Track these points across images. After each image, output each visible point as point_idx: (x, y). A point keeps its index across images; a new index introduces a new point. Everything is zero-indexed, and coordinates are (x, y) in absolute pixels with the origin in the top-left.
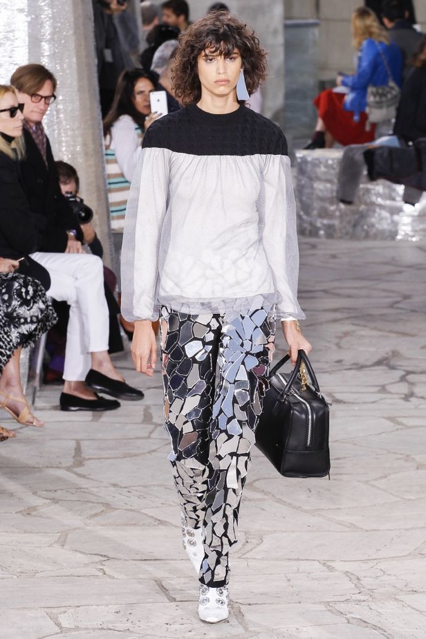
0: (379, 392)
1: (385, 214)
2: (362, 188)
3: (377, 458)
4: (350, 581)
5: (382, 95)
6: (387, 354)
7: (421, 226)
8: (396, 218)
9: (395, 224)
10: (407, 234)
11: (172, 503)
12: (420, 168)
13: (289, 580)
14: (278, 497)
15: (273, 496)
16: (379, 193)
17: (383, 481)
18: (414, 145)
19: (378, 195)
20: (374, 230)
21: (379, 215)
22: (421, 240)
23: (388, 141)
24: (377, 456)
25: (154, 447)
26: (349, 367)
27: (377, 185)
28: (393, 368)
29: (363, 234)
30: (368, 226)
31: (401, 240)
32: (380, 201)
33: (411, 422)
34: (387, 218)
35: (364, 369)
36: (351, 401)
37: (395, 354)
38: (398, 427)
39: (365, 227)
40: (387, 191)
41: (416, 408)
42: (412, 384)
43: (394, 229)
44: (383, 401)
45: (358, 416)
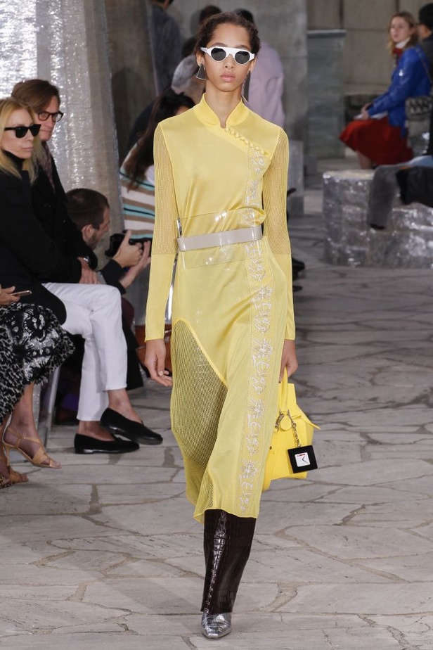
1: (419, 240)
2: (395, 212)
3: (418, 504)
4: (393, 636)
6: (426, 391)
8: (431, 244)
9: (430, 251)
11: (198, 553)
13: (327, 636)
14: (312, 545)
15: (307, 545)
16: (413, 217)
17: (426, 528)
19: (412, 219)
20: (408, 257)
21: (413, 241)
23: (422, 161)
24: (418, 502)
25: (176, 493)
26: (385, 405)
27: (412, 209)
29: (396, 263)
30: (401, 254)
32: (414, 226)
34: (421, 244)
35: (401, 407)
36: (388, 441)
39: (398, 254)
40: (421, 215)
43: (429, 257)
44: (423, 442)
45: (396, 458)
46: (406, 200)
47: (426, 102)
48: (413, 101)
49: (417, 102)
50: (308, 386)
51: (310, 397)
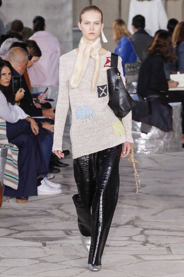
0: (128, 240)
6: (133, 218)
7: (151, 146)
8: (137, 140)
9: (136, 144)
10: (143, 150)
12: (150, 113)
18: (147, 99)
22: (150, 153)
28: (136, 226)
31: (139, 153)
33: (147, 258)
35: (120, 227)
37: (137, 218)
38: (140, 260)
41: (150, 250)
42: (147, 236)
43: (136, 147)
44: (131, 245)
45: (117, 254)
47: (135, 66)
48: (129, 65)
49: (131, 66)
50: (71, 215)
51: (71, 221)
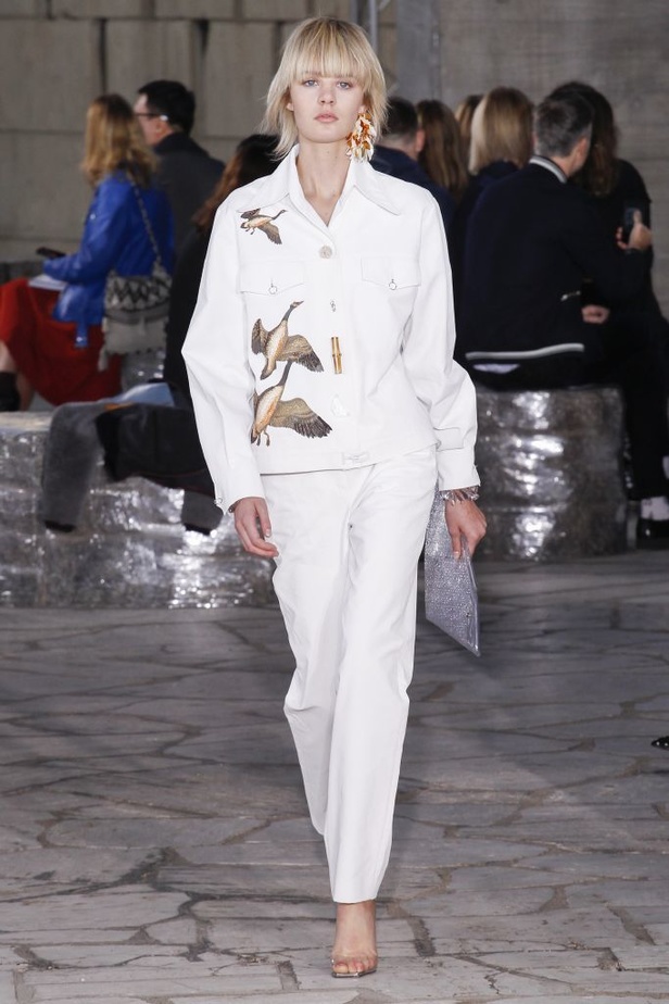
0: (132, 941)
1: (144, 552)
2: (94, 497)
5: (137, 296)
7: (224, 578)
8: (169, 561)
9: (167, 573)
10: (192, 595)
16: (130, 507)
19: (130, 511)
20: (121, 587)
21: (132, 553)
22: (223, 606)
26: (68, 888)
27: (129, 489)
28: (165, 888)
29: (97, 599)
30: (108, 581)
31: (180, 608)
32: (133, 523)
34: (147, 561)
35: (100, 890)
37: (170, 856)
39: (102, 581)
40: (147, 502)
41: (213, 975)
42: (205, 922)
44: (142, 962)
45: (86, 997)
46: (117, 472)
